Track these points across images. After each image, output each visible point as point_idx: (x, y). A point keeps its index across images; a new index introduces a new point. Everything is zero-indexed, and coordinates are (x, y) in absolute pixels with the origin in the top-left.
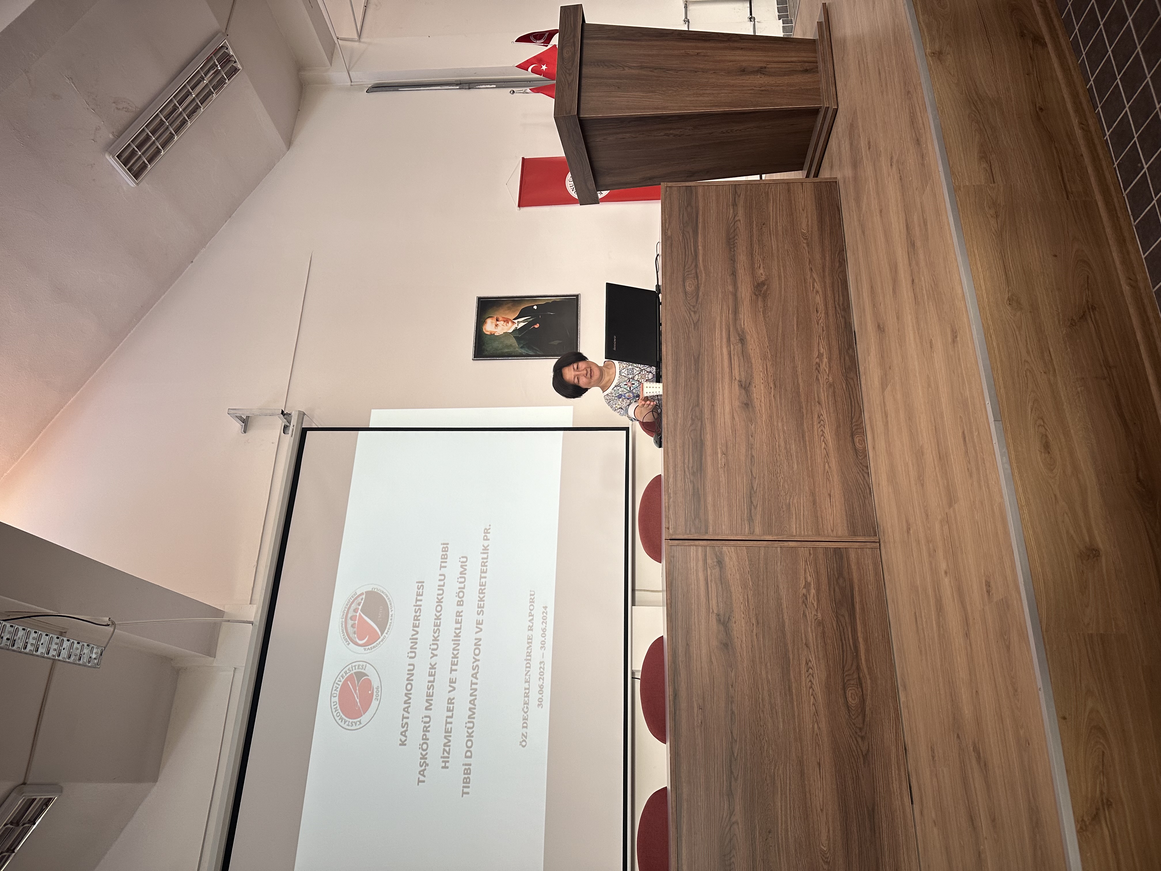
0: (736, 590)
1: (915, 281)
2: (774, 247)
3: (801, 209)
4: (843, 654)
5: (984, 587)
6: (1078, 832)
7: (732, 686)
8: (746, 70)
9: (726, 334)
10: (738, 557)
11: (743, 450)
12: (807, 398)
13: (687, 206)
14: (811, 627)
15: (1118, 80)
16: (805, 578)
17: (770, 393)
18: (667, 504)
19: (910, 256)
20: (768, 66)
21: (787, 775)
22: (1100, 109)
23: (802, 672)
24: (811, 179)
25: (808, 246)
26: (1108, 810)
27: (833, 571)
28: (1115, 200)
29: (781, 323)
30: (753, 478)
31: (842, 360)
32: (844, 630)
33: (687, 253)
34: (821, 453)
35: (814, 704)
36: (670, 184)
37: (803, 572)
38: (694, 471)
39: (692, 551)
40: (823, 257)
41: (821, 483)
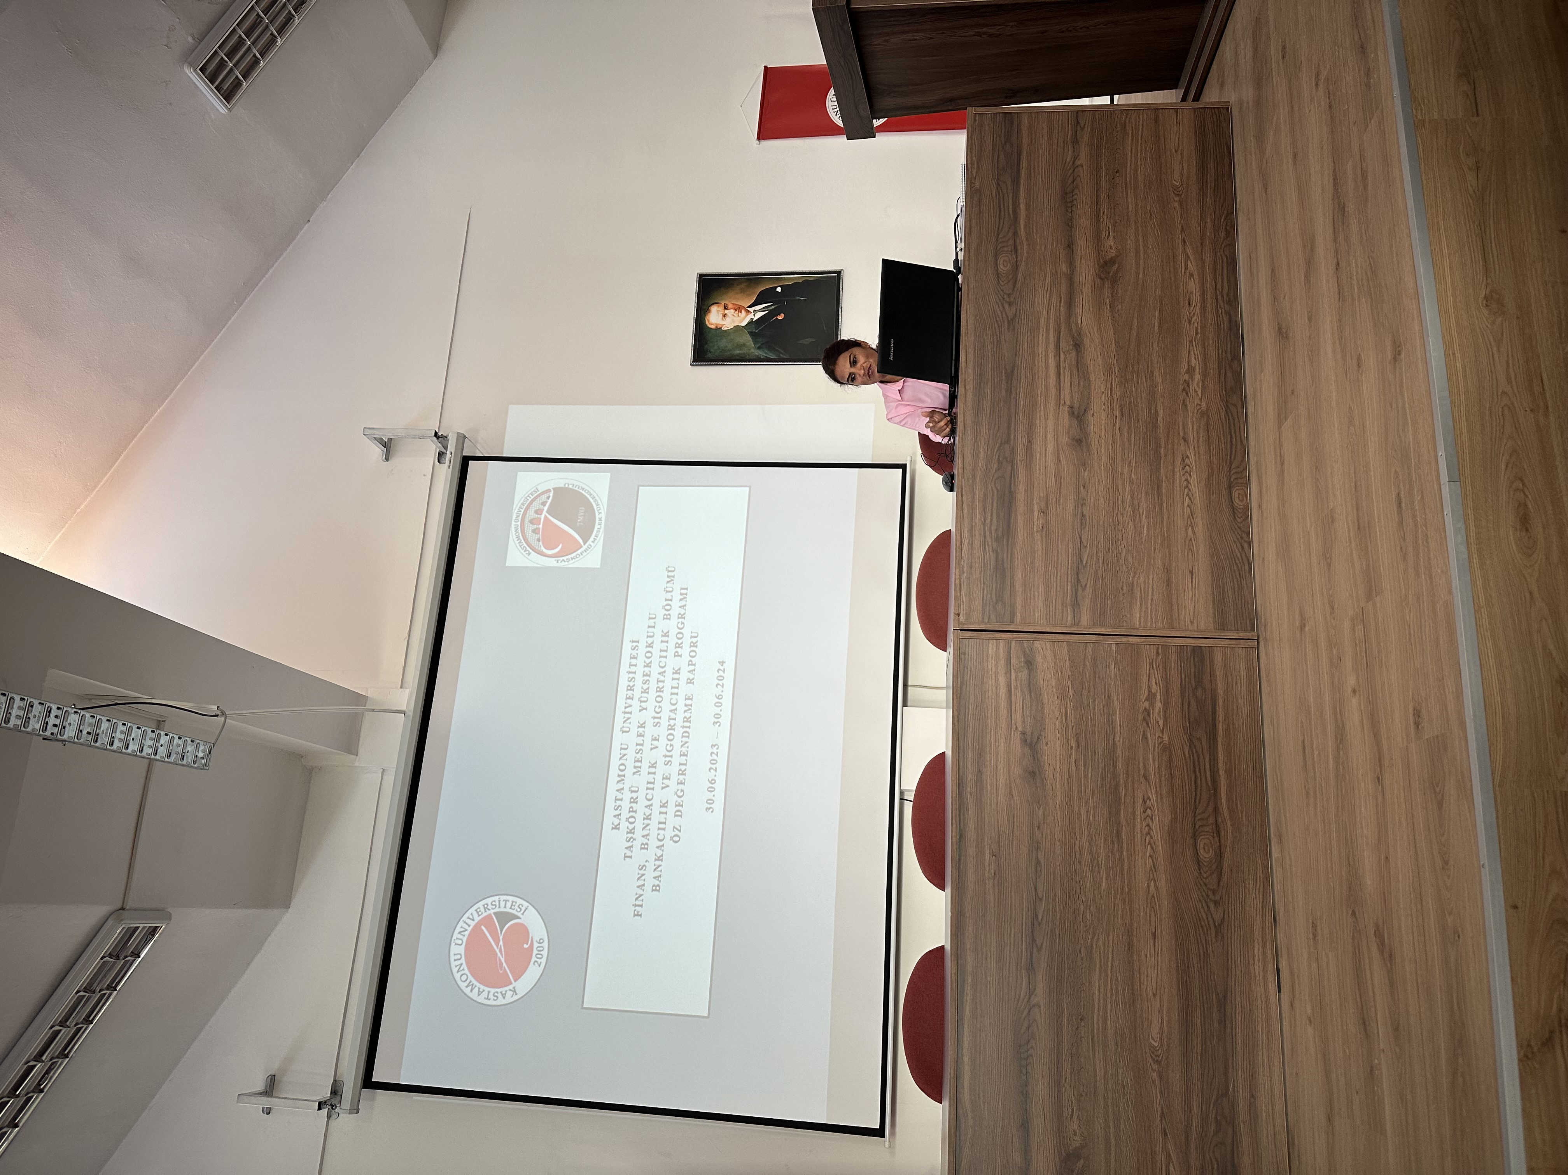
0: (1051, 701)
1: (1340, 266)
2: (1131, 207)
3: (1173, 150)
4: (1196, 791)
5: (1411, 715)
6: (1520, 1061)
7: (1039, 828)
9: (1054, 337)
10: (1055, 657)
11: (1070, 506)
12: (1169, 432)
13: (1005, 144)
14: (1153, 754)
16: (1149, 687)
17: (1114, 425)
18: (957, 582)
19: (1336, 226)
21: (1109, 947)
23: (1136, 813)
24: (1190, 104)
25: (1181, 205)
27: (1190, 679)
29: (1135, 320)
30: (1082, 547)
31: (1222, 378)
32: (1198, 759)
33: (1002, 214)
34: (1183, 512)
35: (1150, 856)
36: (980, 110)
37: (1145, 678)
38: (998, 535)
39: (990, 645)
40: (1202, 223)
41: (1180, 555)
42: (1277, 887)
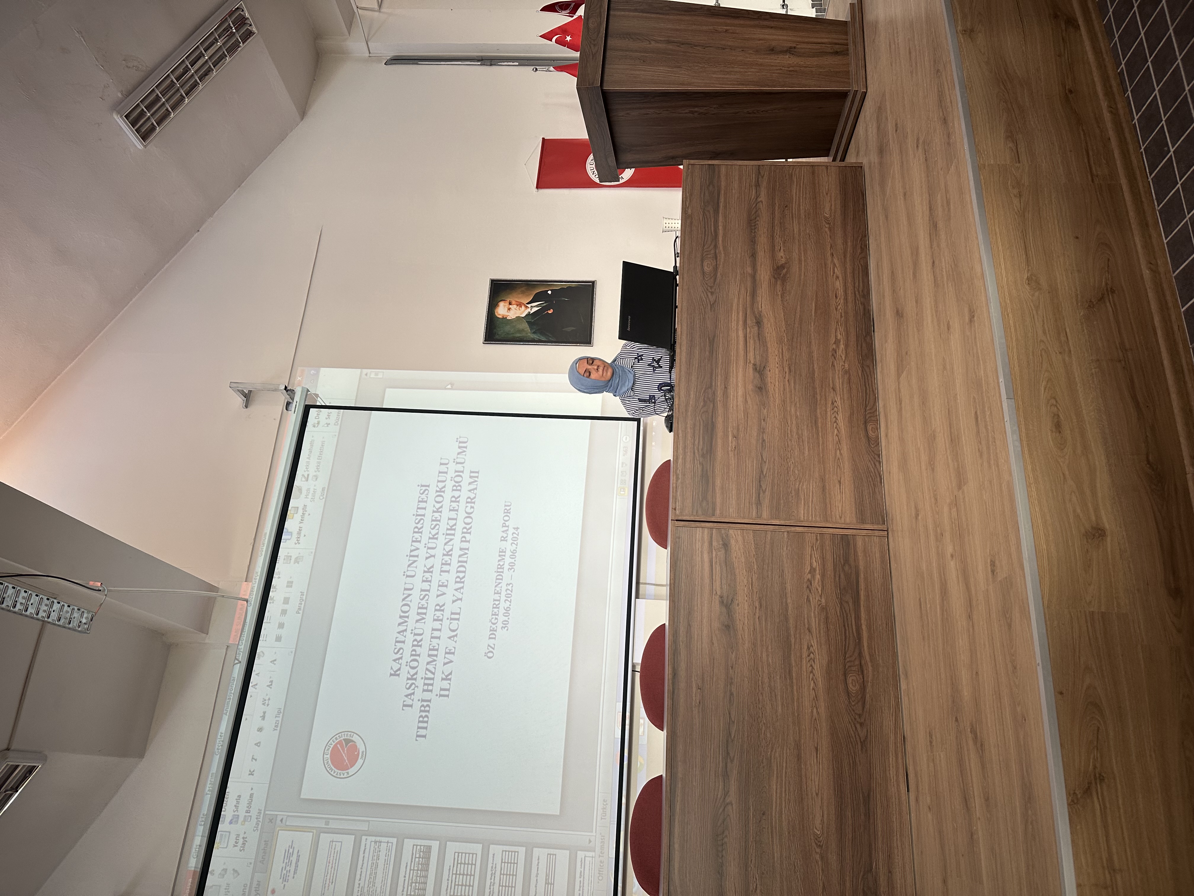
0: (741, 573)
1: (935, 263)
2: (796, 230)
3: (824, 193)
4: (845, 640)
5: (989, 566)
6: (1069, 805)
7: (732, 667)
8: (775, 49)
9: (742, 316)
10: (744, 540)
11: (755, 434)
12: (822, 384)
13: (709, 186)
14: (814, 613)
15: (1149, 63)
16: (811, 563)
17: (785, 378)
18: (674, 485)
19: (932, 237)
20: (798, 46)
21: (783, 758)
22: (1129, 92)
23: (803, 657)
24: (838, 163)
25: (830, 230)
26: (1100, 784)
27: (840, 558)
28: (1140, 184)
29: (799, 307)
30: (763, 462)
31: (859, 348)
32: (847, 616)
33: (707, 233)
34: (833, 440)
35: (813, 689)
36: (692, 162)
37: (808, 557)
38: (703, 453)
39: (698, 532)
40: (845, 242)
41: (831, 470)
42: (905, 712)
